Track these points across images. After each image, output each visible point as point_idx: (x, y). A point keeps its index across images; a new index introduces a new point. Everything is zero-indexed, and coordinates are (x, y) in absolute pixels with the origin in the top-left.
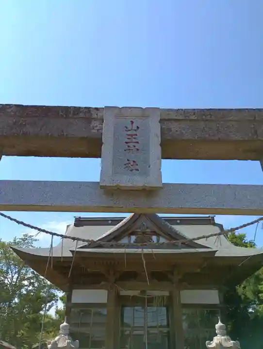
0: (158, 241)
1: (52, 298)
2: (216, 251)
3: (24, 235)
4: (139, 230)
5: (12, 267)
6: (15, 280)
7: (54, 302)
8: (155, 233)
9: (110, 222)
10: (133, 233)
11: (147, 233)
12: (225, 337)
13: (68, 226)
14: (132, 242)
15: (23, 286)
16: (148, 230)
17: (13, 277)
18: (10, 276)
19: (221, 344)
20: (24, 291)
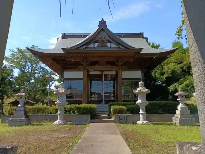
0: (111, 46)
1: (52, 80)
2: (143, 48)
3: (32, 46)
4: (100, 40)
5: (28, 63)
6: (30, 70)
7: (53, 82)
8: (109, 41)
9: (82, 36)
10: (96, 42)
11: (105, 41)
12: (143, 88)
13: (58, 39)
14: (96, 46)
15: (36, 73)
16: (105, 40)
17: (29, 69)
18: (28, 68)
19: (141, 90)
20: (36, 76)
